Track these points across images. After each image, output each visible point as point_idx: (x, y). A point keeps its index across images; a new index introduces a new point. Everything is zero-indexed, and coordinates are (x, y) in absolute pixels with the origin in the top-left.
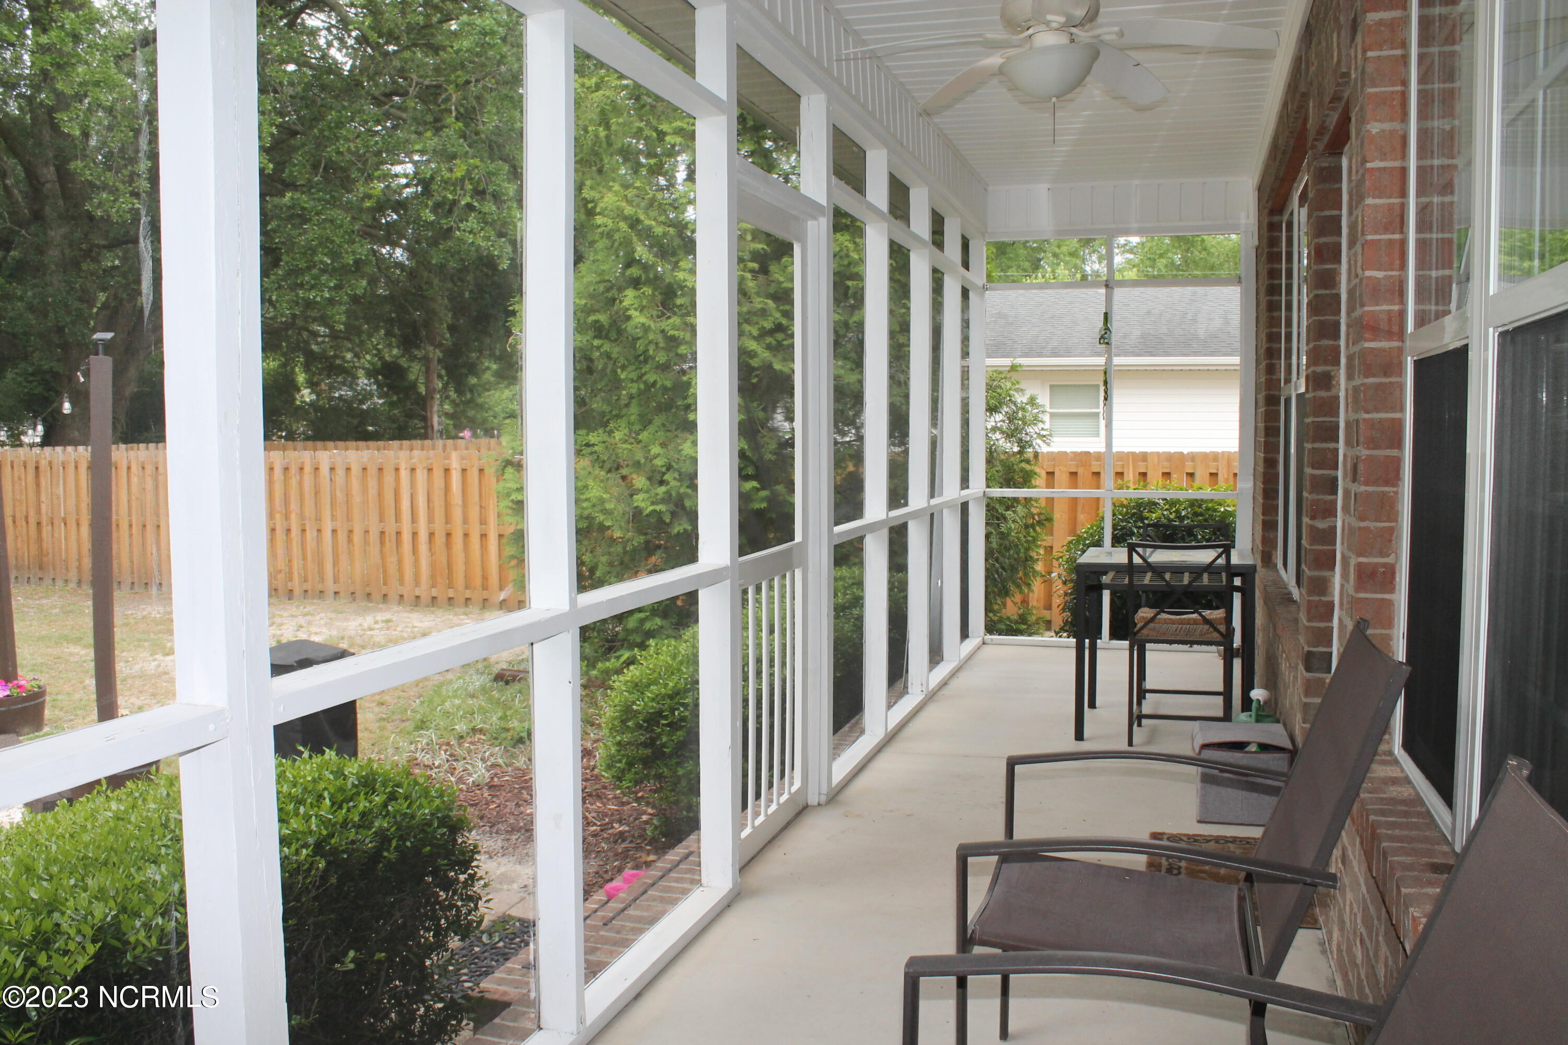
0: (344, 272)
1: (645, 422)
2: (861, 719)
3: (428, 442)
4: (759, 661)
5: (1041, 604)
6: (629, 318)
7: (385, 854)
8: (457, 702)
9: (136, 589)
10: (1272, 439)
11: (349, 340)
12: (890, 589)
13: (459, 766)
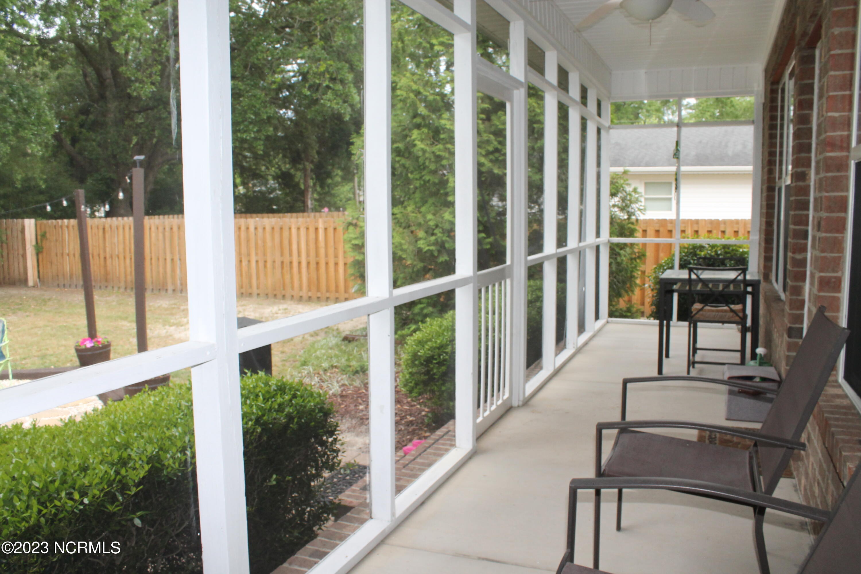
0: (262, 123)
1: (424, 202)
2: (541, 360)
3: (305, 214)
4: (487, 330)
5: (639, 302)
6: (415, 145)
7: (291, 425)
8: (323, 351)
9: (155, 292)
10: (770, 211)
11: (263, 160)
12: (558, 292)
13: (325, 385)
